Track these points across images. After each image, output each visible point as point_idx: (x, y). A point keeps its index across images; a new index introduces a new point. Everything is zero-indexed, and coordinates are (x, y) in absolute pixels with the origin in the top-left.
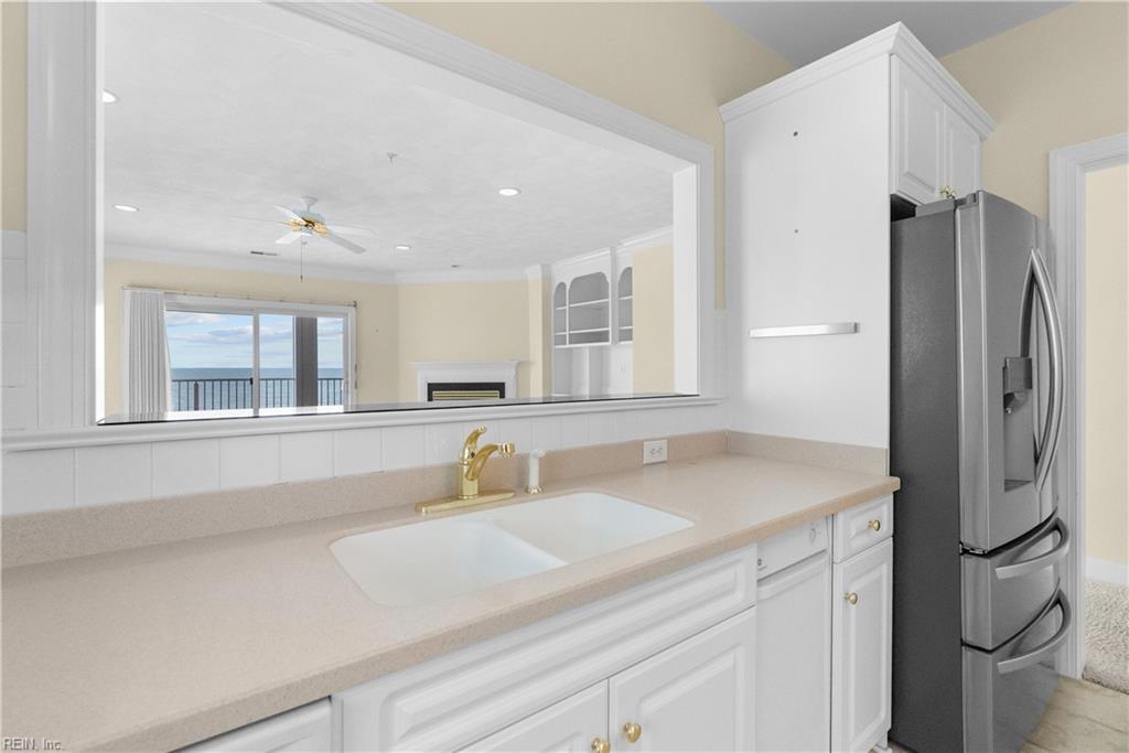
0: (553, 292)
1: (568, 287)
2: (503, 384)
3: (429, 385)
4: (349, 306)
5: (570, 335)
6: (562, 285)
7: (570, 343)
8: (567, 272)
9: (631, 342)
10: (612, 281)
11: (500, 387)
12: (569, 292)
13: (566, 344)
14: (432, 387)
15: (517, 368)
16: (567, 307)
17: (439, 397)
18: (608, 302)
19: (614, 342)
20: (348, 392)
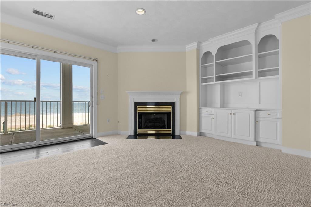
0: (202, 56)
1: (214, 53)
2: (174, 103)
3: (135, 103)
5: (216, 77)
6: (208, 53)
7: (216, 81)
10: (255, 45)
11: (172, 104)
12: (216, 54)
13: (213, 82)
14: (137, 104)
15: (181, 95)
16: (214, 63)
17: (140, 109)
18: (253, 54)
19: (256, 78)
20: (93, 106)
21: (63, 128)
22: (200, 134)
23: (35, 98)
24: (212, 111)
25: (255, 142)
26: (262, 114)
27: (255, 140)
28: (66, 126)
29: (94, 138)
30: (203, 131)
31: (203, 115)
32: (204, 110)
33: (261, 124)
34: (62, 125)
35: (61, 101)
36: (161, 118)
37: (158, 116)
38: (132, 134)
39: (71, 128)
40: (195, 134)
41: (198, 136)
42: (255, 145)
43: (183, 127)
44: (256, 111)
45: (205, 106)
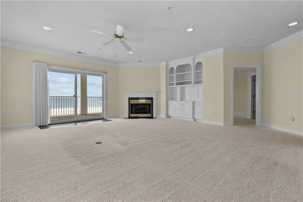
0: (169, 70)
1: (175, 69)
2: (152, 98)
3: (129, 98)
4: (104, 72)
5: (176, 83)
6: (172, 68)
7: (176, 85)
8: (174, 64)
9: (202, 84)
10: (193, 66)
11: (151, 99)
12: (176, 70)
13: (174, 85)
14: (130, 99)
15: (157, 93)
16: (175, 75)
17: (132, 102)
18: (192, 72)
19: (194, 84)
20: (103, 100)
21: (81, 115)
22: (168, 117)
23: (74, 95)
24: (174, 102)
25: (193, 119)
26: (196, 104)
27: (193, 118)
28: (83, 113)
29: (104, 118)
30: (170, 115)
31: (169, 105)
32: (170, 102)
33: (196, 110)
34: (81, 113)
35: (79, 97)
36: (145, 108)
37: (143, 106)
38: (128, 117)
39: (87, 114)
40: (165, 116)
41: (166, 118)
42: (193, 120)
43: (158, 113)
44: (194, 102)
45: (172, 99)
